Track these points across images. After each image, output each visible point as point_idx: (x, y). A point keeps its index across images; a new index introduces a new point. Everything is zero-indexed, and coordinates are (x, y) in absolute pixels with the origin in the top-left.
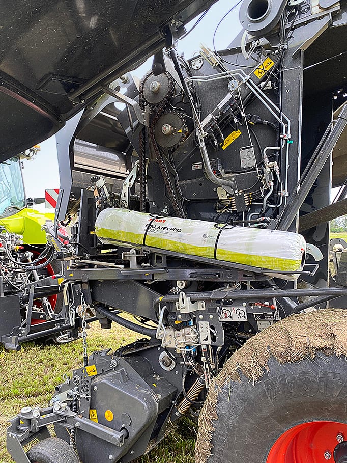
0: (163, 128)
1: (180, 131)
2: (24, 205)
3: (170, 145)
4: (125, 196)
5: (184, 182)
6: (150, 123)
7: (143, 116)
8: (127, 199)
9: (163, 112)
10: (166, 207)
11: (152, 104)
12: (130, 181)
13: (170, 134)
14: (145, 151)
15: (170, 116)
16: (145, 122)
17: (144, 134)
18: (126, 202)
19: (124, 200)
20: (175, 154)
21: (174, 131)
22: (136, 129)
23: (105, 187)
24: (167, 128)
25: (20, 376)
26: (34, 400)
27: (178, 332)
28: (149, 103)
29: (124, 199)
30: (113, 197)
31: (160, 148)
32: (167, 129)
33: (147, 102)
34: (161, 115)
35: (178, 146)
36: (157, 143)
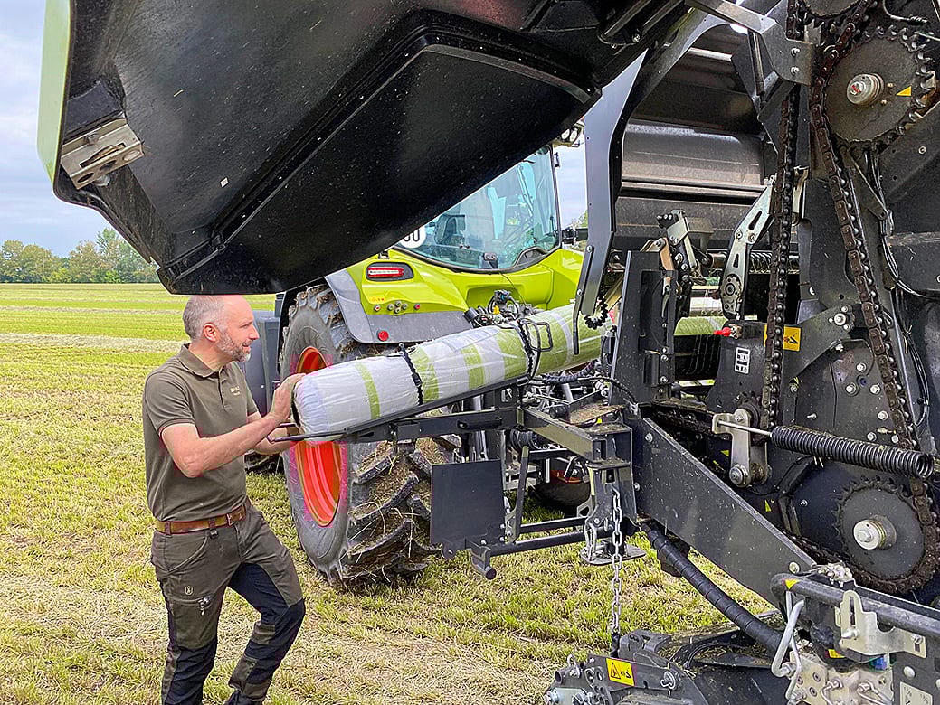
0: (850, 86)
1: (907, 92)
2: (556, 244)
3: (869, 134)
4: (736, 264)
5: (908, 239)
6: (817, 72)
7: (794, 56)
8: (741, 271)
9: (858, 38)
10: (844, 309)
11: (825, 18)
12: (751, 227)
13: (873, 103)
14: (794, 151)
15: (878, 46)
16: (798, 72)
17: (796, 105)
18: (738, 280)
19: (732, 275)
20: (887, 157)
21: (886, 91)
22: (771, 94)
23: (687, 241)
24: (862, 86)
25: (528, 582)
26: (542, 648)
27: (837, 674)
28: (816, 16)
29: (733, 270)
30: (709, 265)
31: (839, 142)
32: (864, 86)
33: (809, 12)
34: (849, 48)
35: (895, 136)
36: (830, 129)
